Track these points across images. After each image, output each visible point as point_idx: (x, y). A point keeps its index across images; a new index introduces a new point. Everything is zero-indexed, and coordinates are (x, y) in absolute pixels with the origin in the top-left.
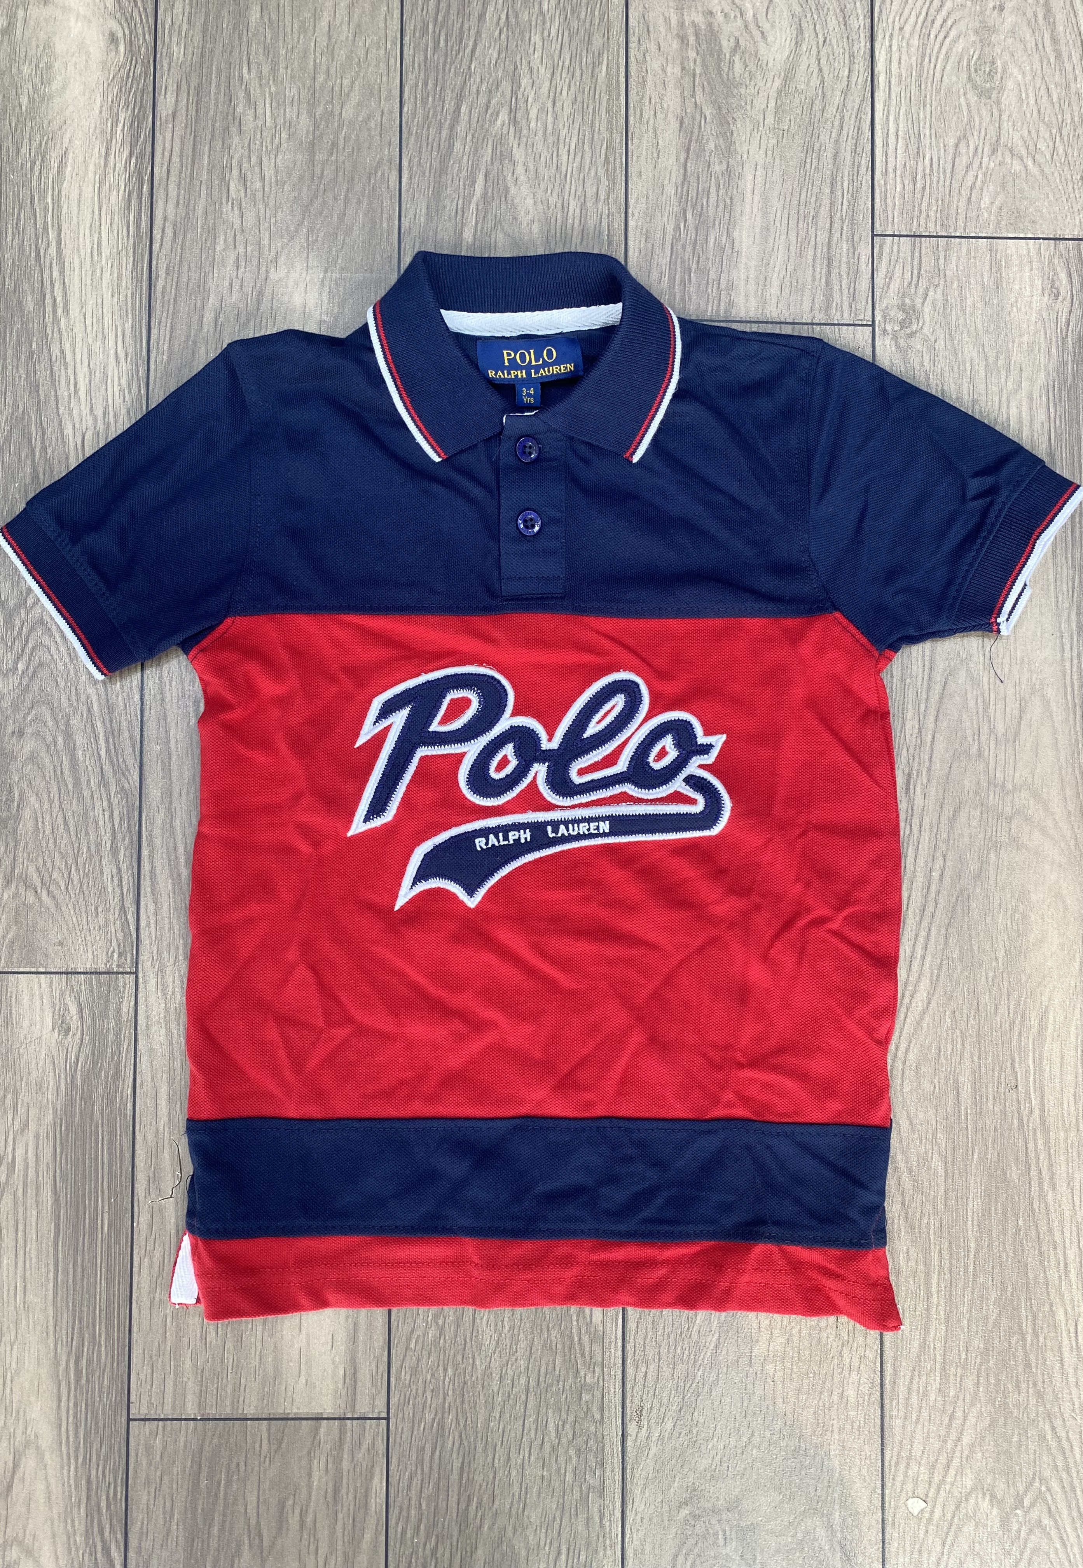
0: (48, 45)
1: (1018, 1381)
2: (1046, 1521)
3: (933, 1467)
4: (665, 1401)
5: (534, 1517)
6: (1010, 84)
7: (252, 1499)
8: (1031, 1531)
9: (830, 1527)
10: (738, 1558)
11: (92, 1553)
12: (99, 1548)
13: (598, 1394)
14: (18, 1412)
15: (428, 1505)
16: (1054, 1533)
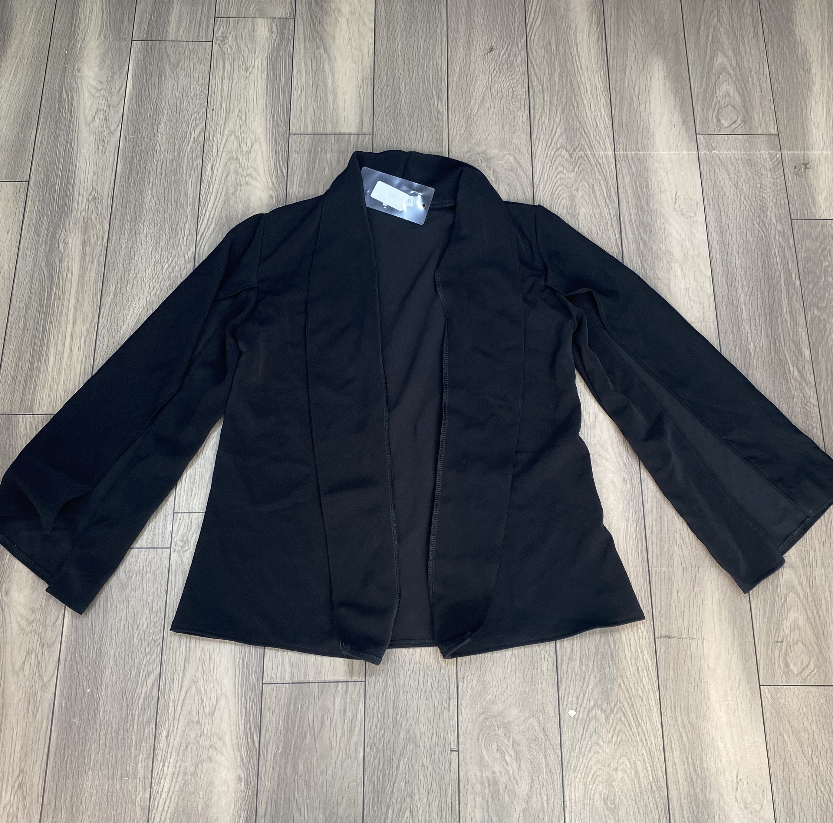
0: (248, 198)
1: (609, 663)
2: (623, 719)
3: (578, 698)
4: (473, 673)
5: (422, 719)
6: (582, 213)
7: (311, 715)
8: (617, 722)
9: (539, 722)
10: (503, 735)
11: (247, 738)
12: (249, 736)
13: (447, 670)
14: (219, 682)
15: (381, 717)
16: (626, 723)
